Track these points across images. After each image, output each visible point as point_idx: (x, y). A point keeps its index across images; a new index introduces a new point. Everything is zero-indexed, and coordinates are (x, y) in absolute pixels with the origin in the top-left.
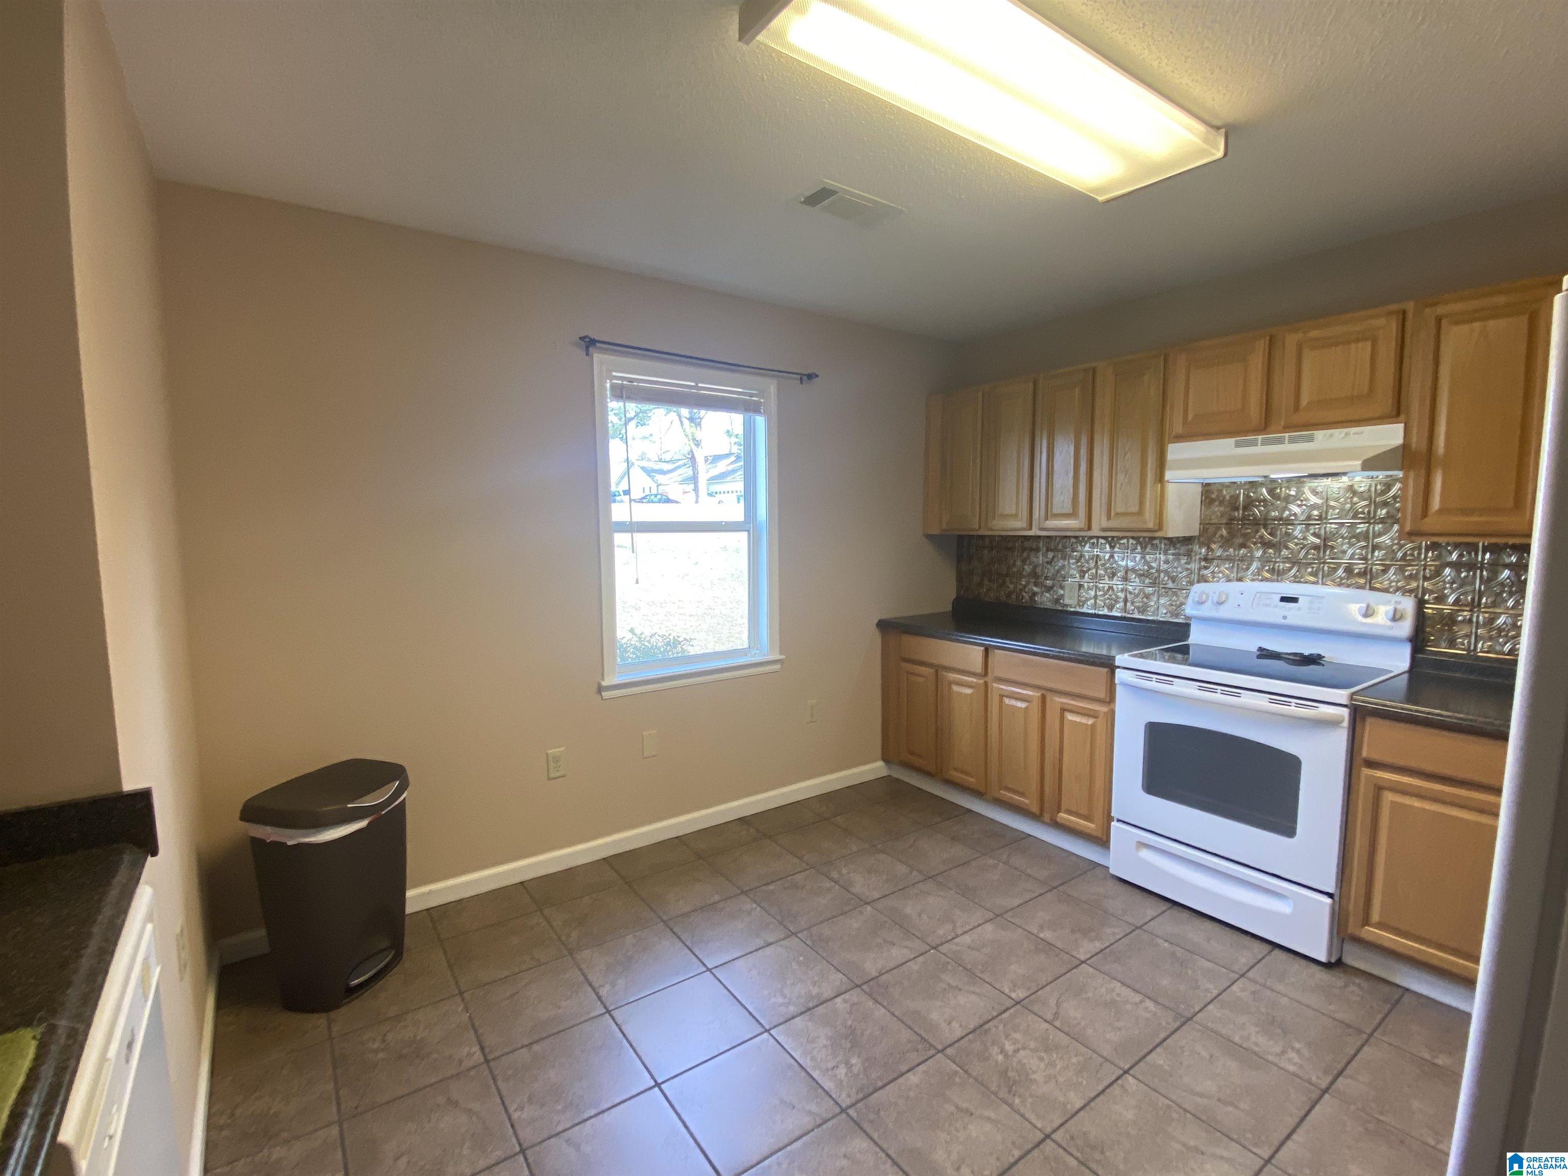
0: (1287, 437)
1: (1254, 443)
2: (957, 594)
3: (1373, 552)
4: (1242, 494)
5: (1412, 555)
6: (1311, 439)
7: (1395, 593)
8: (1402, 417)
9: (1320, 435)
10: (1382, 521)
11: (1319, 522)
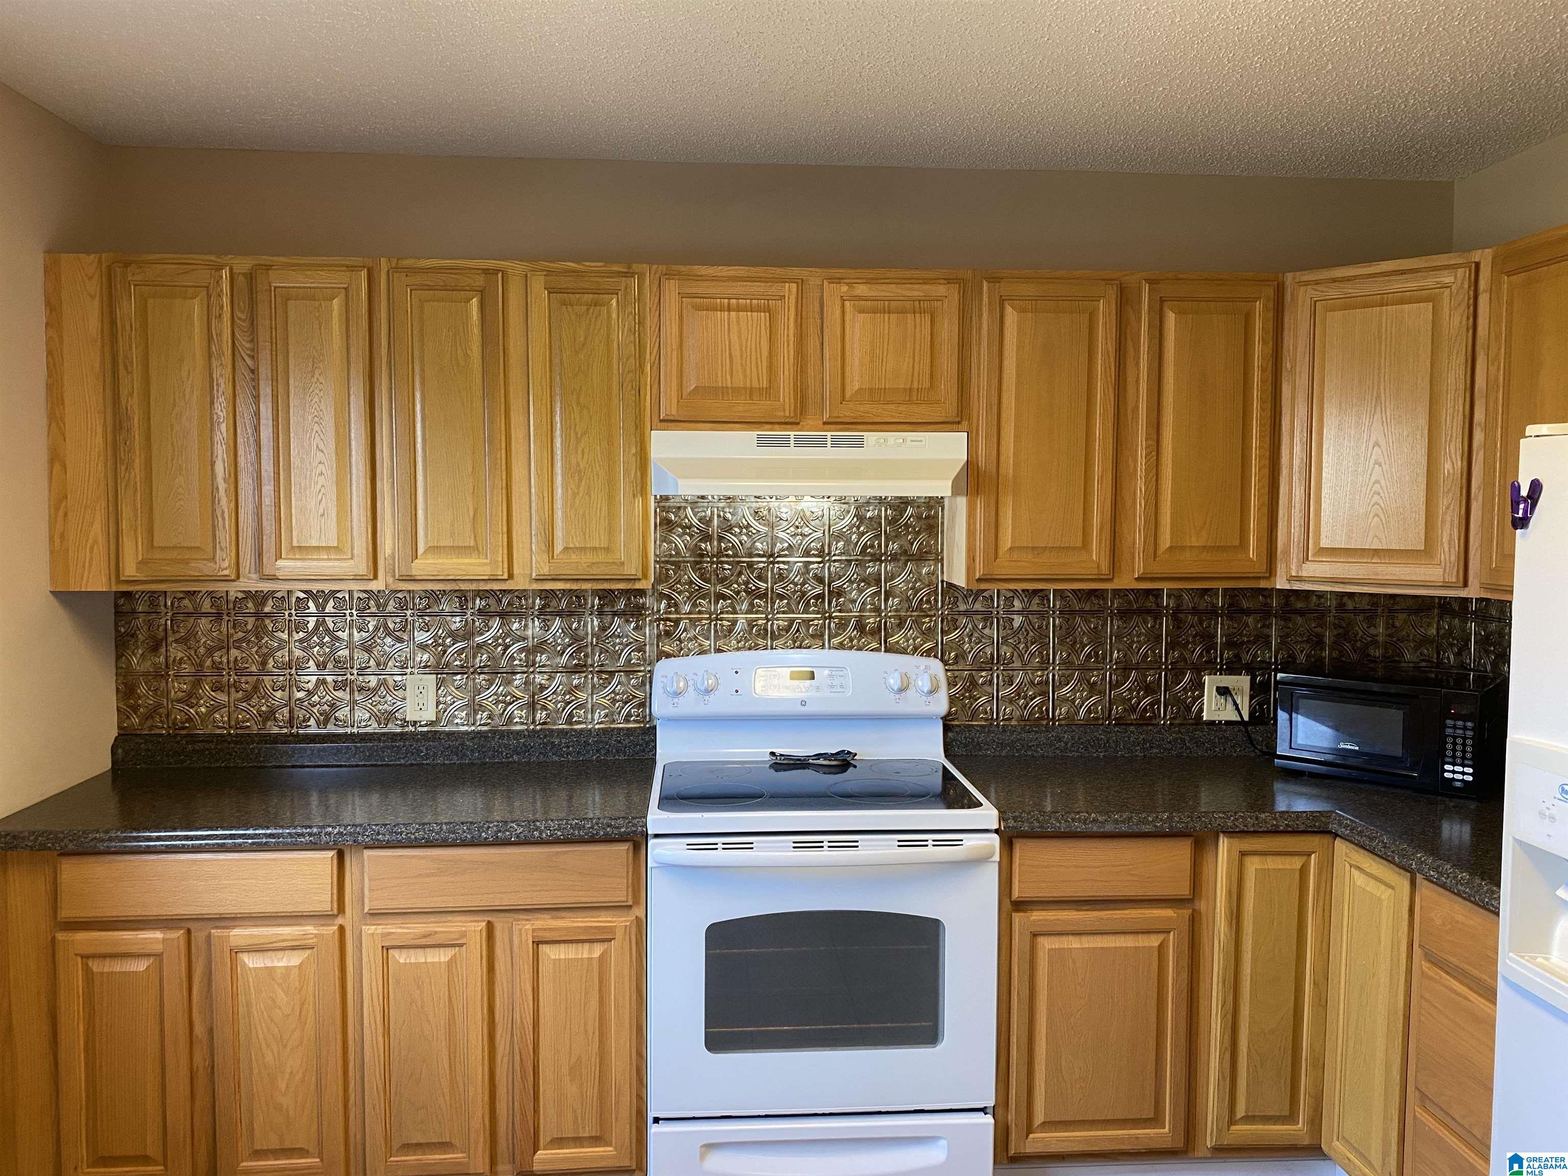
0: (829, 437)
1: (784, 443)
2: (120, 727)
3: (886, 600)
4: (716, 517)
5: (928, 602)
6: (859, 443)
7: (913, 654)
8: (965, 423)
9: (871, 438)
10: (894, 558)
11: (820, 559)
